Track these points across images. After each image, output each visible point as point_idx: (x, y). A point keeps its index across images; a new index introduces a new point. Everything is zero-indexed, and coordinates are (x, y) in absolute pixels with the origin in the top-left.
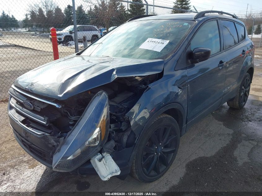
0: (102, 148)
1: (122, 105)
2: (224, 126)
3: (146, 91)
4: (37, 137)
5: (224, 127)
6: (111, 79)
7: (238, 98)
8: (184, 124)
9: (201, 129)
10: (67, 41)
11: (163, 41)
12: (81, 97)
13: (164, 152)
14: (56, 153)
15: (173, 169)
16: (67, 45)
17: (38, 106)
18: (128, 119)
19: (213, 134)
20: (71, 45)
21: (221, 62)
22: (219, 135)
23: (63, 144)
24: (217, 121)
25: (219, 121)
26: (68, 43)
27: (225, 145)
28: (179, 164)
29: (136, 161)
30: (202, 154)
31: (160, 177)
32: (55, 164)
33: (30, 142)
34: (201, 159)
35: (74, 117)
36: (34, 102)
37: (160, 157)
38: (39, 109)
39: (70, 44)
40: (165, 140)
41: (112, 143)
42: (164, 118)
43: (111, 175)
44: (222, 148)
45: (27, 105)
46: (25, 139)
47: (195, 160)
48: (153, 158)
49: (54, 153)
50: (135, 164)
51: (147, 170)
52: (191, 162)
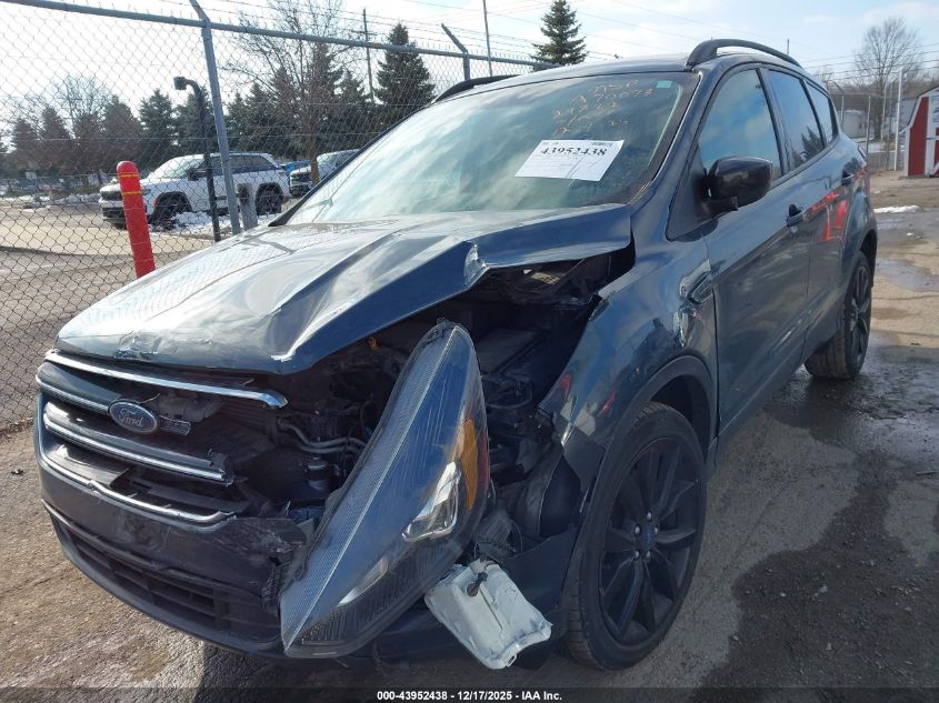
0: (472, 543)
1: (508, 375)
2: (816, 439)
3: (597, 314)
4: (198, 534)
5: (820, 444)
6: (463, 279)
7: (843, 341)
8: (712, 437)
9: (742, 459)
10: (168, 215)
11: (600, 144)
12: (342, 365)
13: (660, 546)
14: (292, 581)
15: (690, 609)
16: (169, 228)
17: (179, 417)
18: (548, 424)
19: (790, 469)
20: (183, 226)
21: (794, 211)
22: (813, 472)
23: (316, 543)
24: (786, 427)
25: (795, 426)
26: (174, 222)
27: (845, 504)
28: (709, 589)
29: (579, 585)
30: (776, 545)
31: (657, 643)
32: (291, 631)
33: (158, 561)
34: (782, 561)
35: (327, 443)
36: (157, 401)
37: (652, 564)
38: (184, 428)
39: (182, 222)
40: (662, 499)
41: (501, 522)
42: (655, 413)
43: (521, 643)
44: (836, 514)
45: (131, 416)
46: (134, 553)
47: (761, 569)
48: (630, 571)
49: (278, 587)
50: (580, 600)
51: (616, 620)
52: (747, 577)
